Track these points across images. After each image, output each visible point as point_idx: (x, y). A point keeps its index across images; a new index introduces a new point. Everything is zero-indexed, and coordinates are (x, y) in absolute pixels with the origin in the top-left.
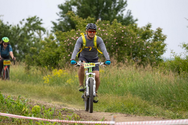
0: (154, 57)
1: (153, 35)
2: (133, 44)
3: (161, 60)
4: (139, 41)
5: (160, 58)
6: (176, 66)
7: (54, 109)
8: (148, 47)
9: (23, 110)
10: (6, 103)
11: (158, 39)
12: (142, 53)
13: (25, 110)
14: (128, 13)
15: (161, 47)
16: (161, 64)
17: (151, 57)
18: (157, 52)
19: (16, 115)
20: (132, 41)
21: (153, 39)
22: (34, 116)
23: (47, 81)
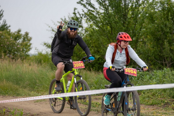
0: (23, 54)
1: (23, 38)
2: (7, 44)
3: (28, 55)
4: (12, 42)
5: (28, 54)
6: (38, 60)
8: (18, 46)
11: (25, 40)
12: (14, 51)
14: (3, 21)
15: (28, 46)
16: (28, 58)
17: (21, 54)
18: (25, 49)
20: (7, 42)
21: (22, 40)
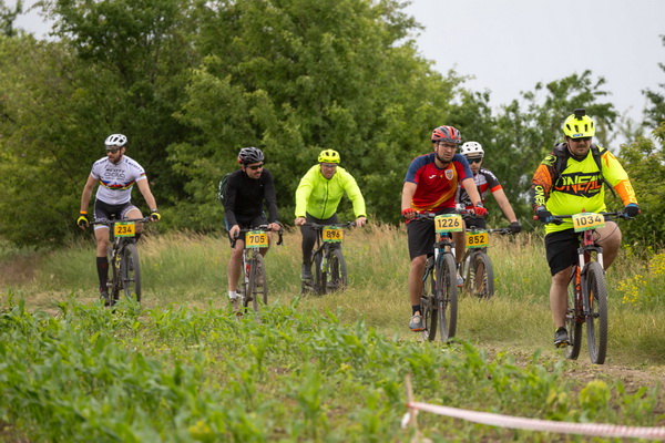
7: (658, 389)
9: (549, 400)
10: (489, 378)
13: (556, 399)
19: (525, 415)
22: (590, 418)
23: (631, 297)
